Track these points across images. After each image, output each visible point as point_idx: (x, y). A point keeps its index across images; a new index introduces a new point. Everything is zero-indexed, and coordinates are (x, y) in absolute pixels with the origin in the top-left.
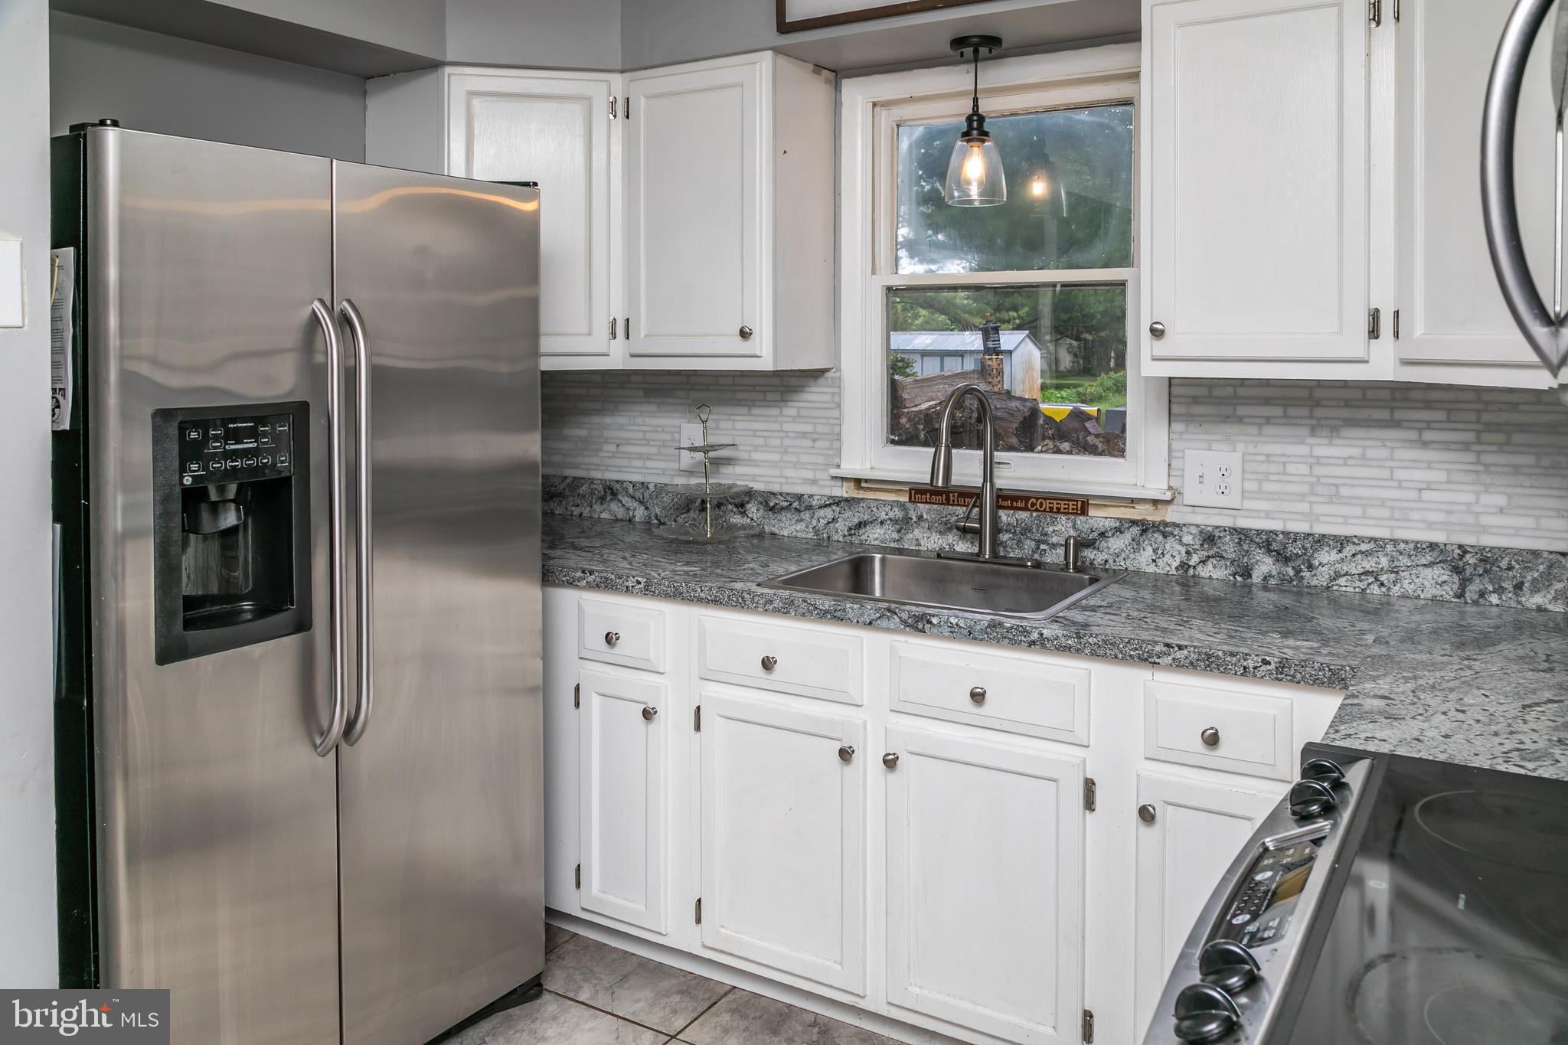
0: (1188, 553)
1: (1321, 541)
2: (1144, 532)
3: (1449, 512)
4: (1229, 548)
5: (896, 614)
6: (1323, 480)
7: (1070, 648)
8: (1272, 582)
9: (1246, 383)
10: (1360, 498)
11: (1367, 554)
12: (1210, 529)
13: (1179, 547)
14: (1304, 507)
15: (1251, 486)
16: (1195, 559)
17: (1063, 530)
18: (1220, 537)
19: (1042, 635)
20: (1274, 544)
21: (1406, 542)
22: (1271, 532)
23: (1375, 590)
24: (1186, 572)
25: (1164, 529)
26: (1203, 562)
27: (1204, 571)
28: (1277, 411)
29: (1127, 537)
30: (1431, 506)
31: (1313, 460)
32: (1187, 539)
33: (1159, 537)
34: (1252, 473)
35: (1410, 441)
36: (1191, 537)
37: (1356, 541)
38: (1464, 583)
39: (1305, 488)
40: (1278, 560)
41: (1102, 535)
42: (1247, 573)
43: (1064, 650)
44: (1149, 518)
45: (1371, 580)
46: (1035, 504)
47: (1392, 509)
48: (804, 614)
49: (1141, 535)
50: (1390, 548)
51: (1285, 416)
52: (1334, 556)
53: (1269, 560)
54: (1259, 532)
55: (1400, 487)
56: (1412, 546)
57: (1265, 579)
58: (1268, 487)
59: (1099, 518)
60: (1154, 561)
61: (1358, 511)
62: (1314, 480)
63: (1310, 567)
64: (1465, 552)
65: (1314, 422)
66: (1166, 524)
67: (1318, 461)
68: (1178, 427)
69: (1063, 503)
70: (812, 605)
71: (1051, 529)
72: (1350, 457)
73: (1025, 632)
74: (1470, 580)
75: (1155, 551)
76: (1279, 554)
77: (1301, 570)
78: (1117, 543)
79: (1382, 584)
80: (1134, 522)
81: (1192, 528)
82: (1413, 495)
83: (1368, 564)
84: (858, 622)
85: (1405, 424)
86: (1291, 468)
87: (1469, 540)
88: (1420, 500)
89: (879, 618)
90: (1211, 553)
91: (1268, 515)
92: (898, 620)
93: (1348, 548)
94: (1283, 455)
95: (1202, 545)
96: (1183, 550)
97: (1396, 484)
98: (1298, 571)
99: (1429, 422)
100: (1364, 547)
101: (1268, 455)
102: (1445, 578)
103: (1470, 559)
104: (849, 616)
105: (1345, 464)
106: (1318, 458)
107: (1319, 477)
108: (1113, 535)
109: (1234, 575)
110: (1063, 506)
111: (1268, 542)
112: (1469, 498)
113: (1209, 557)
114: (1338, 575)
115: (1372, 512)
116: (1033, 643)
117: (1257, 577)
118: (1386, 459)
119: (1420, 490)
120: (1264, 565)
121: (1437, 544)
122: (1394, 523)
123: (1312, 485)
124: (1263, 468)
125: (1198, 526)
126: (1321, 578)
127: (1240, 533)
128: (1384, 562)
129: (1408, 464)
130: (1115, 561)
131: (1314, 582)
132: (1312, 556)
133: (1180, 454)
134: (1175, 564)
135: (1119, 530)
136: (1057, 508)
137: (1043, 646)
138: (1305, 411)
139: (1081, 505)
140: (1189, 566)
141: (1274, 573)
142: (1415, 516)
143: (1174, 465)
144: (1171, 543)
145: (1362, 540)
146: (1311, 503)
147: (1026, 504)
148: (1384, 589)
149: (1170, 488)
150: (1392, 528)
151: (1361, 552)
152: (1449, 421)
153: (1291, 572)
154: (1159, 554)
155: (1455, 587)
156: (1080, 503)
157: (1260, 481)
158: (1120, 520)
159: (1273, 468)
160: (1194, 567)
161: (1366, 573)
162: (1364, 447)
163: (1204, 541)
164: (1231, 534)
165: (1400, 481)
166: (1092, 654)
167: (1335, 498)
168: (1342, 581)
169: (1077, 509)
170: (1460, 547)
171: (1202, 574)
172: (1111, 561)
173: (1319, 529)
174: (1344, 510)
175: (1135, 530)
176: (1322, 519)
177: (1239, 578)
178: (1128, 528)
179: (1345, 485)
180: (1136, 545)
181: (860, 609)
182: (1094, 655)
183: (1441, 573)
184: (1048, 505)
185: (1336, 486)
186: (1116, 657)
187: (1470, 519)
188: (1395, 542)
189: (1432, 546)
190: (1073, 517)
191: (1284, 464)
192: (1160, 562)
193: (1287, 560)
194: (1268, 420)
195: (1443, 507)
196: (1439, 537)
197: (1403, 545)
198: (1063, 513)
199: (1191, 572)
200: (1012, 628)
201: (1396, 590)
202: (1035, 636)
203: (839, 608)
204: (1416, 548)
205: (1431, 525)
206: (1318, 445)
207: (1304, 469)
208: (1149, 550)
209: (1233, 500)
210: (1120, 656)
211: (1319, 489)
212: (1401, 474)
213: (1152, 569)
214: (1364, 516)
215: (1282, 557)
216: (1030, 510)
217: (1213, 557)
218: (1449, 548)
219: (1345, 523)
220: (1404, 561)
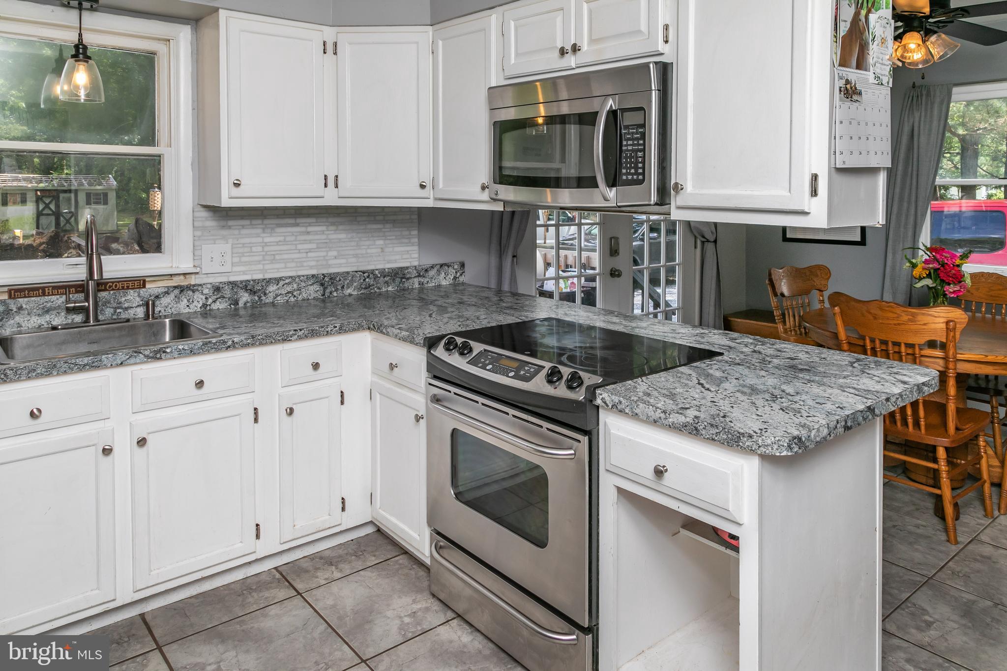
0: (206, 298)
1: (269, 281)
2: (182, 291)
3: (317, 261)
4: (227, 292)
5: (141, 353)
6: (268, 253)
7: (248, 344)
8: (248, 305)
9: (232, 209)
10: (284, 259)
11: (288, 284)
12: (217, 284)
13: (201, 296)
14: (261, 267)
15: (236, 260)
16: (210, 301)
17: (132, 298)
18: (222, 287)
19: (233, 341)
20: (249, 286)
21: (303, 276)
22: (247, 281)
23: (292, 299)
24: (206, 308)
25: (192, 288)
26: (214, 302)
27: (215, 307)
28: (247, 222)
29: (172, 296)
30: (311, 259)
31: (264, 244)
32: (206, 291)
33: (190, 293)
34: (236, 253)
35: (303, 232)
36: (208, 290)
37: (284, 279)
38: (325, 289)
39: (260, 258)
40: (251, 294)
41: (157, 297)
42: (236, 303)
43: (247, 346)
44: (182, 284)
45: (290, 295)
46: (112, 286)
47: (297, 262)
48: (65, 371)
49: (180, 293)
50: (297, 279)
51: (251, 224)
52: (275, 287)
53: (246, 295)
54: (241, 282)
55: (299, 253)
56: (306, 277)
57: (245, 304)
58: (244, 259)
59: (152, 288)
60: (188, 306)
61: (282, 265)
62: (264, 253)
63: (265, 294)
64: (325, 276)
65: (264, 226)
66: (194, 286)
67: (266, 244)
68: (198, 233)
69: (130, 283)
70: (73, 364)
71: (123, 299)
72: (280, 241)
73: (224, 342)
74: (326, 288)
75: (188, 301)
76: (251, 290)
77: (261, 297)
78: (165, 301)
79: (295, 296)
80: (175, 287)
81: (208, 285)
82: (304, 255)
83: (289, 289)
84: (111, 365)
85: (301, 225)
86: (254, 249)
87: (325, 272)
88: (307, 257)
89: (128, 358)
90: (218, 296)
91: (244, 273)
92: (142, 356)
93: (281, 283)
94: (250, 243)
95: (213, 293)
96: (204, 297)
97: (298, 251)
98: (260, 297)
99: (309, 223)
100: (287, 281)
101: (243, 244)
102: (318, 289)
103: (327, 279)
104: (105, 363)
105: (278, 245)
106: (266, 243)
107: (267, 252)
108: (164, 296)
109: (230, 305)
110: (131, 285)
111: (246, 286)
112: (325, 254)
113: (217, 299)
114: (277, 296)
115: (289, 265)
116: (229, 347)
117: (241, 304)
118: (294, 241)
119: (307, 253)
120: (245, 297)
121: (314, 275)
122: (298, 269)
123: (263, 255)
124: (241, 250)
125: (211, 284)
126: (269, 299)
127: (233, 284)
128: (295, 286)
129: (302, 242)
130: (165, 310)
131: (267, 301)
132: (266, 289)
133: (200, 248)
134: (200, 306)
135: (167, 293)
136: (127, 286)
137: (234, 347)
138: (259, 222)
139: (140, 283)
140: (207, 305)
141: (249, 300)
142: (305, 264)
143: (196, 254)
144: (197, 294)
145: (286, 278)
146: (263, 264)
147: (105, 287)
148: (295, 298)
149: (194, 266)
150: (296, 270)
151: (286, 284)
152: (317, 222)
153: (257, 298)
154: (190, 301)
155: (322, 292)
156: (142, 281)
157: (240, 257)
158: (168, 287)
159: (246, 250)
160: (210, 305)
161: (288, 293)
162: (284, 236)
163: (215, 290)
164: (228, 285)
165: (299, 250)
166: (260, 344)
167: (273, 261)
168: (279, 298)
169: (140, 285)
170: (323, 274)
171: (214, 308)
172: (163, 311)
173: (268, 276)
174: (277, 266)
175: (177, 291)
176: (268, 271)
177: (232, 306)
178: (173, 291)
179: (278, 254)
180: (178, 298)
181: (113, 356)
182: (261, 344)
183: (316, 287)
184: (121, 285)
185: (274, 255)
186: (272, 342)
187: (324, 263)
188: (299, 276)
189: (313, 276)
190: (138, 290)
191: (251, 247)
192: (191, 306)
193: (255, 293)
194: (243, 227)
195: (315, 259)
196: (314, 272)
197: (302, 278)
198: (131, 289)
199: (208, 308)
200: (217, 342)
201: (300, 298)
202: (230, 343)
203: (96, 360)
204: (307, 278)
205: (311, 267)
206: (266, 237)
207: (260, 249)
208: (185, 301)
209: (227, 268)
210: (274, 341)
211: (267, 257)
212: (300, 247)
213: (187, 310)
214: (286, 268)
215: (253, 292)
216: (107, 290)
217: (219, 298)
218: (319, 276)
219: (278, 272)
220: (303, 284)
